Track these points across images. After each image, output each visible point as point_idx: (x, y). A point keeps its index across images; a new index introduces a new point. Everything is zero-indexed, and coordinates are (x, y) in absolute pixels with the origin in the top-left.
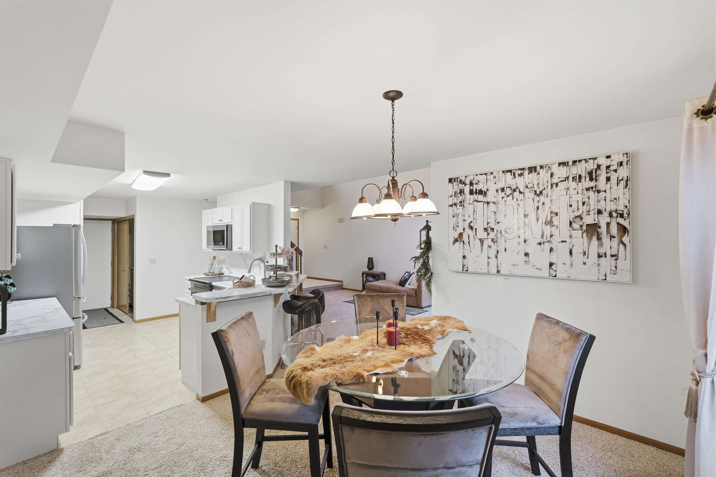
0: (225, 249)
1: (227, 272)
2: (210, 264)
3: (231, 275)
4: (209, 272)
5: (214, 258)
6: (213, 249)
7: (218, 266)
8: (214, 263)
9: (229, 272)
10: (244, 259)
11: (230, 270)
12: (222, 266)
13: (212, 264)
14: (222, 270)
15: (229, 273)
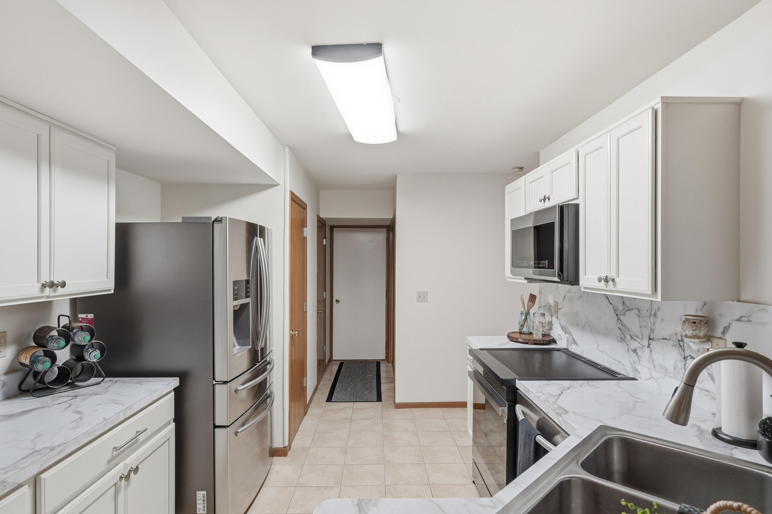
0: (556, 279)
1: (565, 336)
2: (522, 314)
3: (574, 349)
4: (520, 333)
5: (533, 298)
6: (526, 279)
7: (542, 319)
8: (531, 312)
9: (568, 338)
10: (615, 310)
11: (571, 334)
12: (550, 320)
13: (527, 314)
14: (551, 329)
15: (568, 341)
